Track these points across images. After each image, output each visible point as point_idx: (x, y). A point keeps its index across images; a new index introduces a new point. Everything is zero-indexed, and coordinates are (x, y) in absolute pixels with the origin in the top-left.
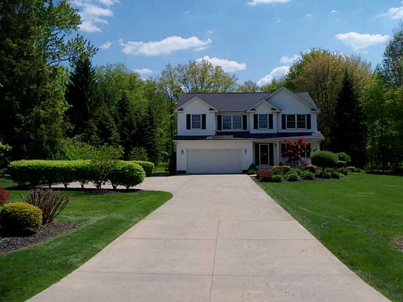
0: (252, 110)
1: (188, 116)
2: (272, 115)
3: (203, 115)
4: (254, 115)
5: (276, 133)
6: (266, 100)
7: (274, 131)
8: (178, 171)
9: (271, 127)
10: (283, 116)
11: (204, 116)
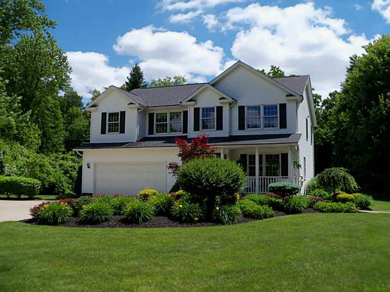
0: (190, 100)
1: (104, 115)
2: (221, 107)
3: (121, 112)
4: (195, 109)
5: (228, 136)
6: (212, 85)
7: (224, 133)
8: (83, 193)
9: (220, 127)
10: (241, 109)
11: (123, 113)
